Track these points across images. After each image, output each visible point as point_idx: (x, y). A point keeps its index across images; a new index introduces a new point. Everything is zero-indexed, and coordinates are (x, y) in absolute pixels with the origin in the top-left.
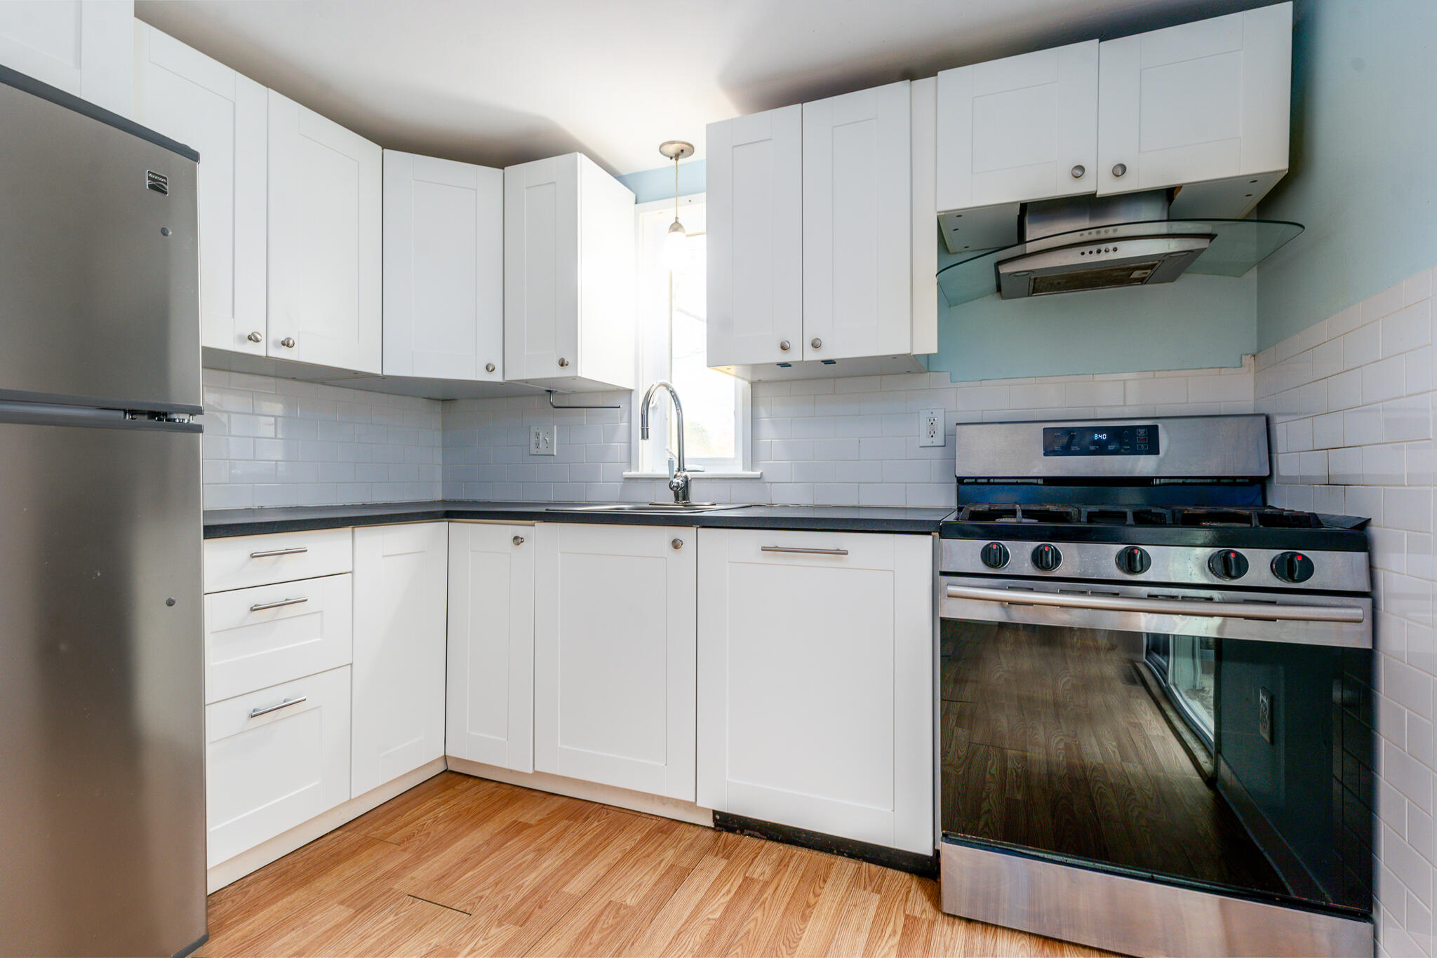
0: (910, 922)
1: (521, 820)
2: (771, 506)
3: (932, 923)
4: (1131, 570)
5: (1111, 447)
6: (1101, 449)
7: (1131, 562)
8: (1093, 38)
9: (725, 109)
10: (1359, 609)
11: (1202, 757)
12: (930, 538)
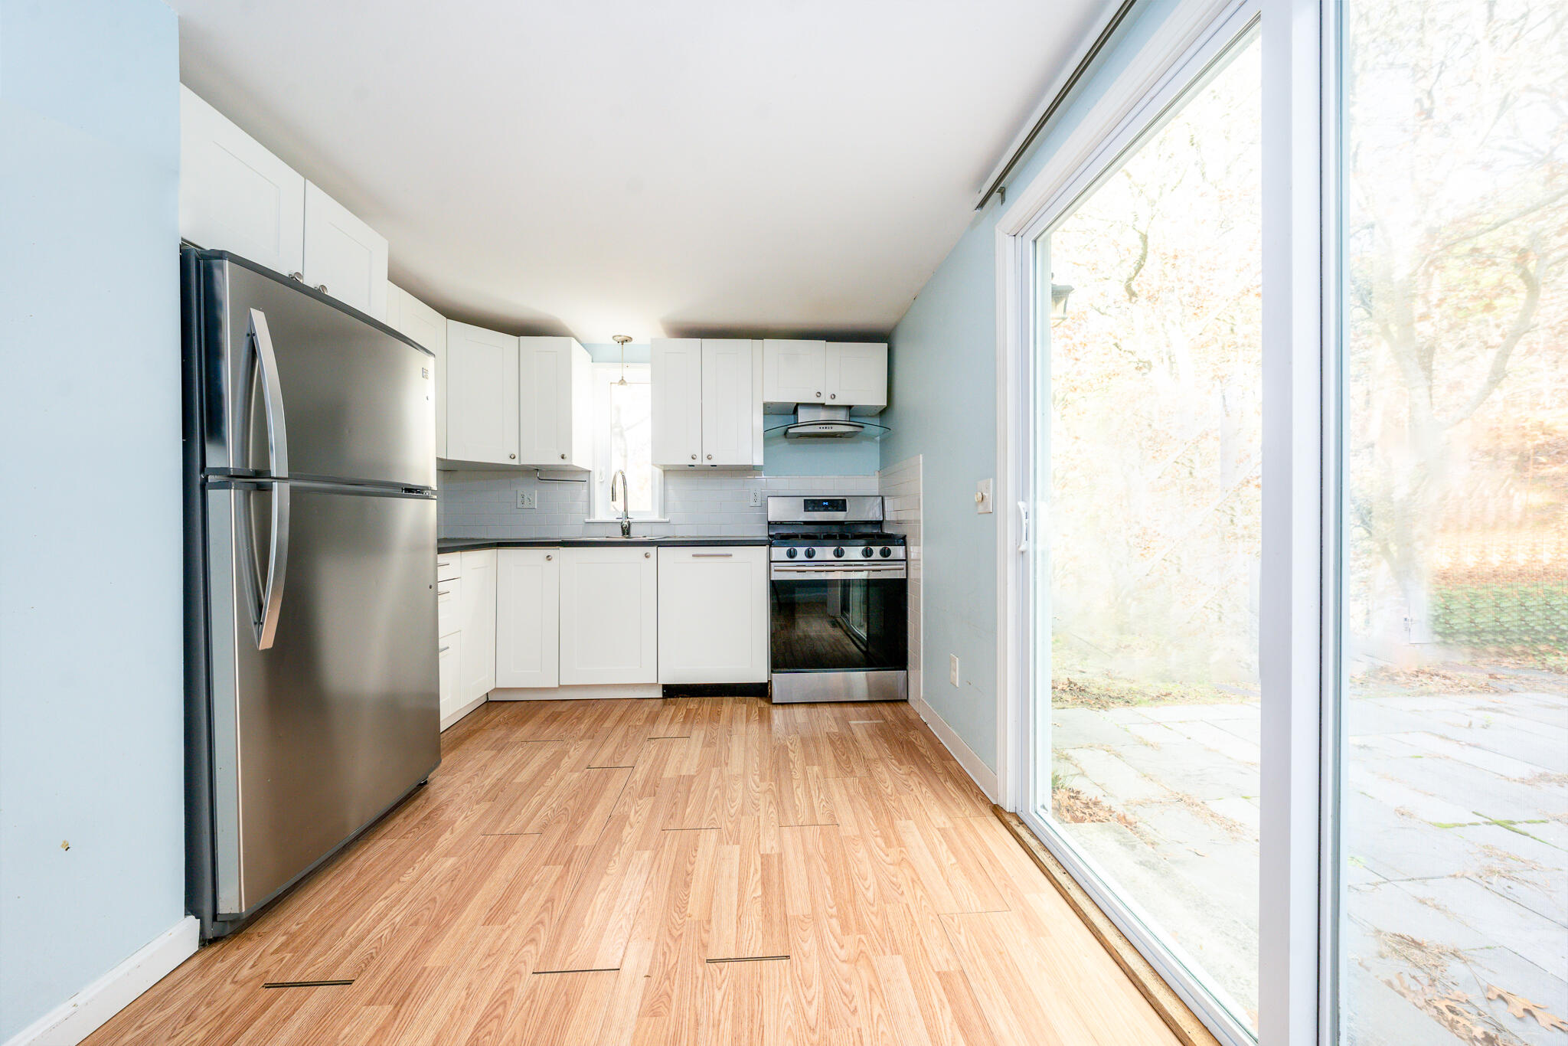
0: (761, 710)
1: (557, 710)
2: (675, 537)
3: (769, 708)
4: (838, 556)
5: (830, 508)
6: (826, 509)
7: (839, 554)
8: (823, 340)
9: (658, 332)
10: (903, 565)
11: (863, 647)
12: (765, 548)
